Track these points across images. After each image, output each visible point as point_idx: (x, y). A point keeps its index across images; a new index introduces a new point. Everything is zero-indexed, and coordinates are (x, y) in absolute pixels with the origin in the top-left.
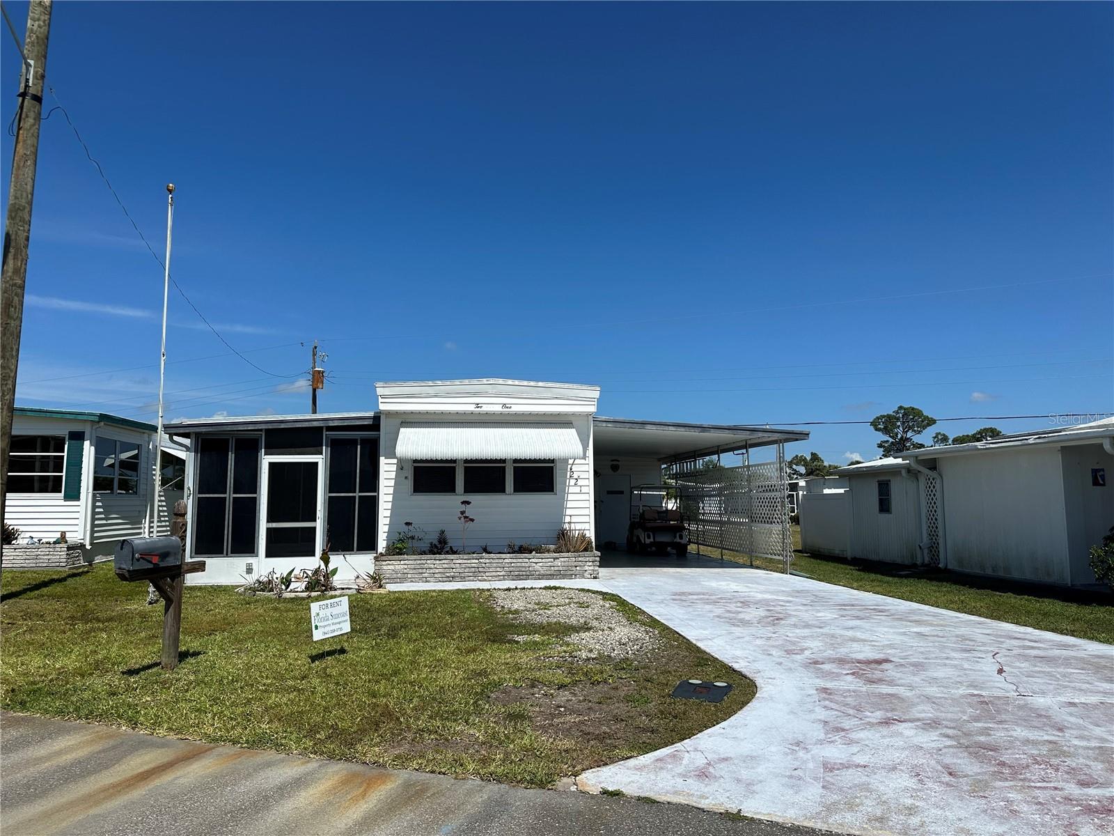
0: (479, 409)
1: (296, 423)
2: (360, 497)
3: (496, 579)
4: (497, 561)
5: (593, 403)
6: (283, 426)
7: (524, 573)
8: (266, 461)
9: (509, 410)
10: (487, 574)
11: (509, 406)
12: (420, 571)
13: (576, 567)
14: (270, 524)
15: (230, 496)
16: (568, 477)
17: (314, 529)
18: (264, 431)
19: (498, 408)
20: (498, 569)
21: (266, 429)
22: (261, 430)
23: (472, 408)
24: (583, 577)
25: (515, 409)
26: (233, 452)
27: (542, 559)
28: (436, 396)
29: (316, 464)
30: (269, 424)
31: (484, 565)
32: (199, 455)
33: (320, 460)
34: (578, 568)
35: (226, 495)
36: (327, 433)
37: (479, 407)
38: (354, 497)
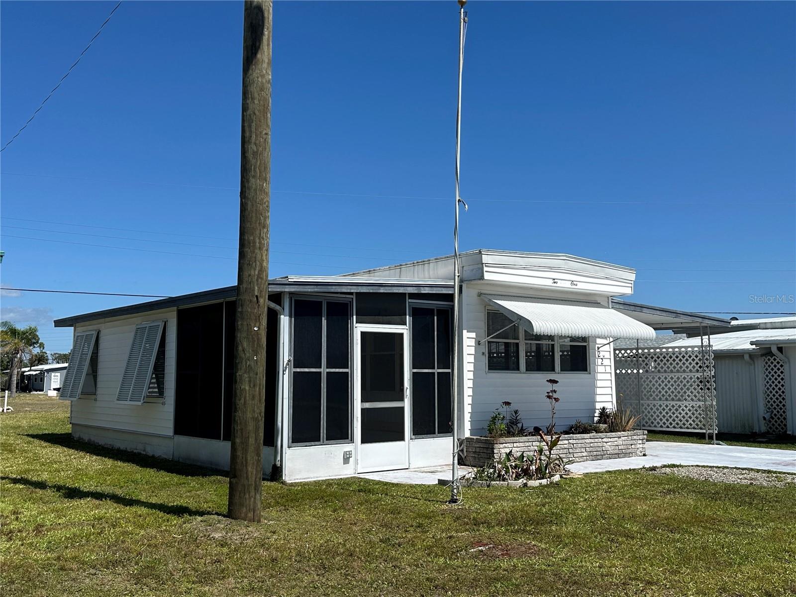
0: (555, 285)
1: (394, 288)
2: (438, 373)
3: (581, 460)
4: (581, 441)
5: (630, 285)
6: (382, 290)
7: (600, 453)
8: (359, 329)
9: (575, 287)
10: (575, 455)
11: (576, 283)
13: (631, 445)
14: (364, 404)
15: (324, 370)
16: (597, 357)
17: (402, 409)
18: (354, 294)
19: (568, 285)
20: (582, 450)
21: (356, 293)
22: (351, 294)
23: (549, 283)
24: (637, 455)
25: (580, 286)
26: (326, 317)
27: (611, 438)
28: (524, 268)
29: (402, 335)
30: (369, 287)
31: (572, 446)
32: (293, 319)
33: (404, 330)
34: (633, 446)
35: (322, 370)
36: (410, 301)
37: (555, 282)
38: (434, 373)
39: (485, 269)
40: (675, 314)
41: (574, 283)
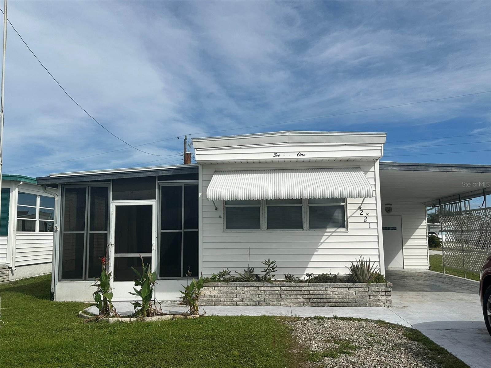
1: (134, 174)
2: (184, 232)
3: (297, 305)
5: (380, 148)
6: (124, 176)
7: (322, 300)
8: (114, 204)
9: (303, 157)
10: (288, 300)
11: (303, 153)
14: (117, 254)
15: (87, 232)
17: (150, 258)
18: (111, 181)
19: (294, 156)
21: (113, 180)
22: (109, 180)
23: (271, 157)
24: (377, 306)
25: (308, 156)
26: (89, 198)
29: (151, 206)
30: (114, 176)
32: (64, 200)
33: (154, 203)
34: (371, 297)
36: (159, 182)
37: (276, 156)
38: (181, 232)
39: (197, 152)
41: (302, 153)
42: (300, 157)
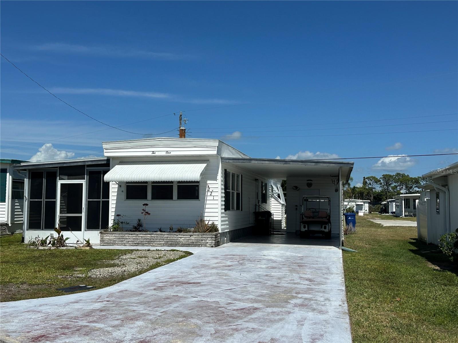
0: (154, 154)
1: (71, 164)
2: (102, 201)
3: (160, 245)
4: (160, 236)
6: (65, 165)
7: (174, 243)
8: (59, 183)
9: (169, 154)
10: (155, 243)
11: (170, 152)
12: (122, 240)
13: (202, 240)
14: (61, 214)
15: (44, 200)
16: (207, 191)
17: (81, 217)
18: (58, 167)
19: (164, 154)
20: (161, 240)
23: (150, 154)
25: (173, 153)
26: (45, 178)
27: (184, 235)
28: (132, 148)
29: (82, 184)
30: (59, 165)
31: (153, 238)
32: (30, 180)
33: (83, 182)
35: (42, 200)
36: (87, 168)
37: (153, 153)
38: (100, 201)
39: (105, 151)
40: (284, 162)
41: (168, 152)
42: (167, 154)
